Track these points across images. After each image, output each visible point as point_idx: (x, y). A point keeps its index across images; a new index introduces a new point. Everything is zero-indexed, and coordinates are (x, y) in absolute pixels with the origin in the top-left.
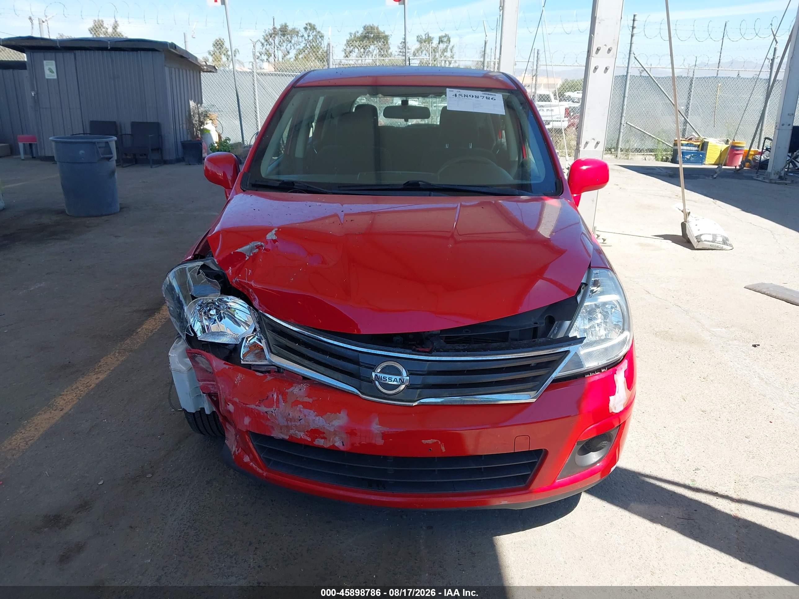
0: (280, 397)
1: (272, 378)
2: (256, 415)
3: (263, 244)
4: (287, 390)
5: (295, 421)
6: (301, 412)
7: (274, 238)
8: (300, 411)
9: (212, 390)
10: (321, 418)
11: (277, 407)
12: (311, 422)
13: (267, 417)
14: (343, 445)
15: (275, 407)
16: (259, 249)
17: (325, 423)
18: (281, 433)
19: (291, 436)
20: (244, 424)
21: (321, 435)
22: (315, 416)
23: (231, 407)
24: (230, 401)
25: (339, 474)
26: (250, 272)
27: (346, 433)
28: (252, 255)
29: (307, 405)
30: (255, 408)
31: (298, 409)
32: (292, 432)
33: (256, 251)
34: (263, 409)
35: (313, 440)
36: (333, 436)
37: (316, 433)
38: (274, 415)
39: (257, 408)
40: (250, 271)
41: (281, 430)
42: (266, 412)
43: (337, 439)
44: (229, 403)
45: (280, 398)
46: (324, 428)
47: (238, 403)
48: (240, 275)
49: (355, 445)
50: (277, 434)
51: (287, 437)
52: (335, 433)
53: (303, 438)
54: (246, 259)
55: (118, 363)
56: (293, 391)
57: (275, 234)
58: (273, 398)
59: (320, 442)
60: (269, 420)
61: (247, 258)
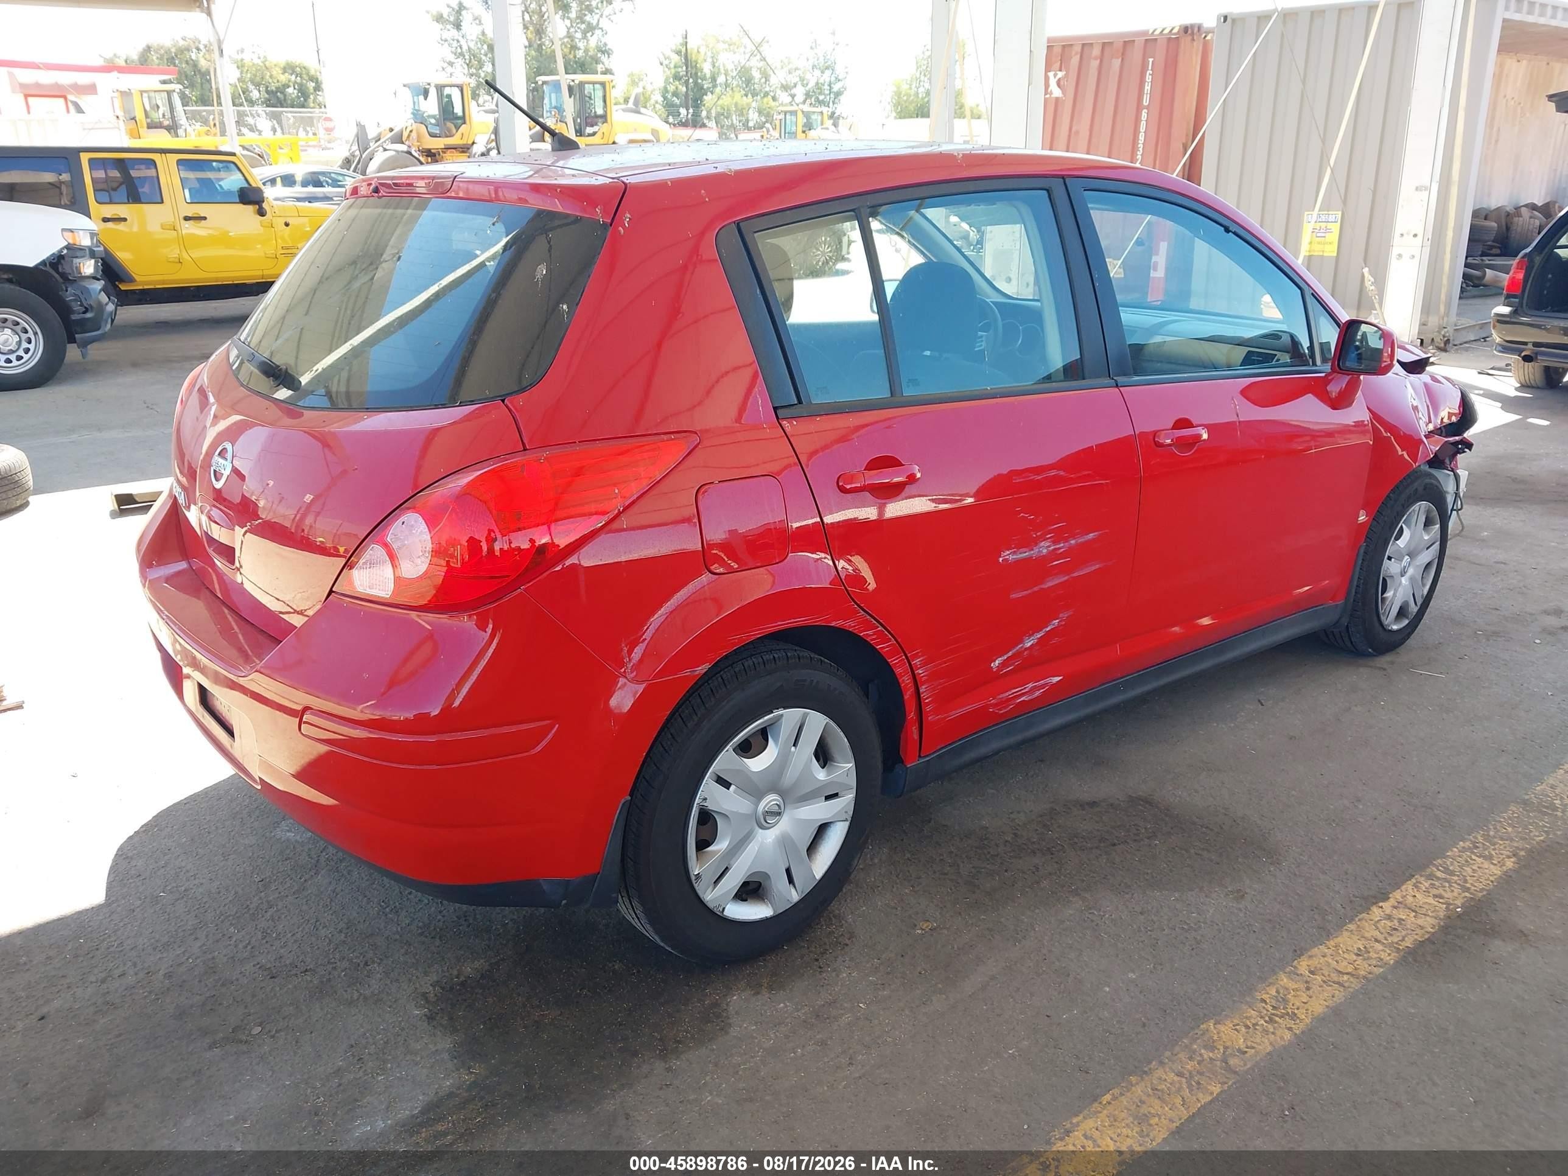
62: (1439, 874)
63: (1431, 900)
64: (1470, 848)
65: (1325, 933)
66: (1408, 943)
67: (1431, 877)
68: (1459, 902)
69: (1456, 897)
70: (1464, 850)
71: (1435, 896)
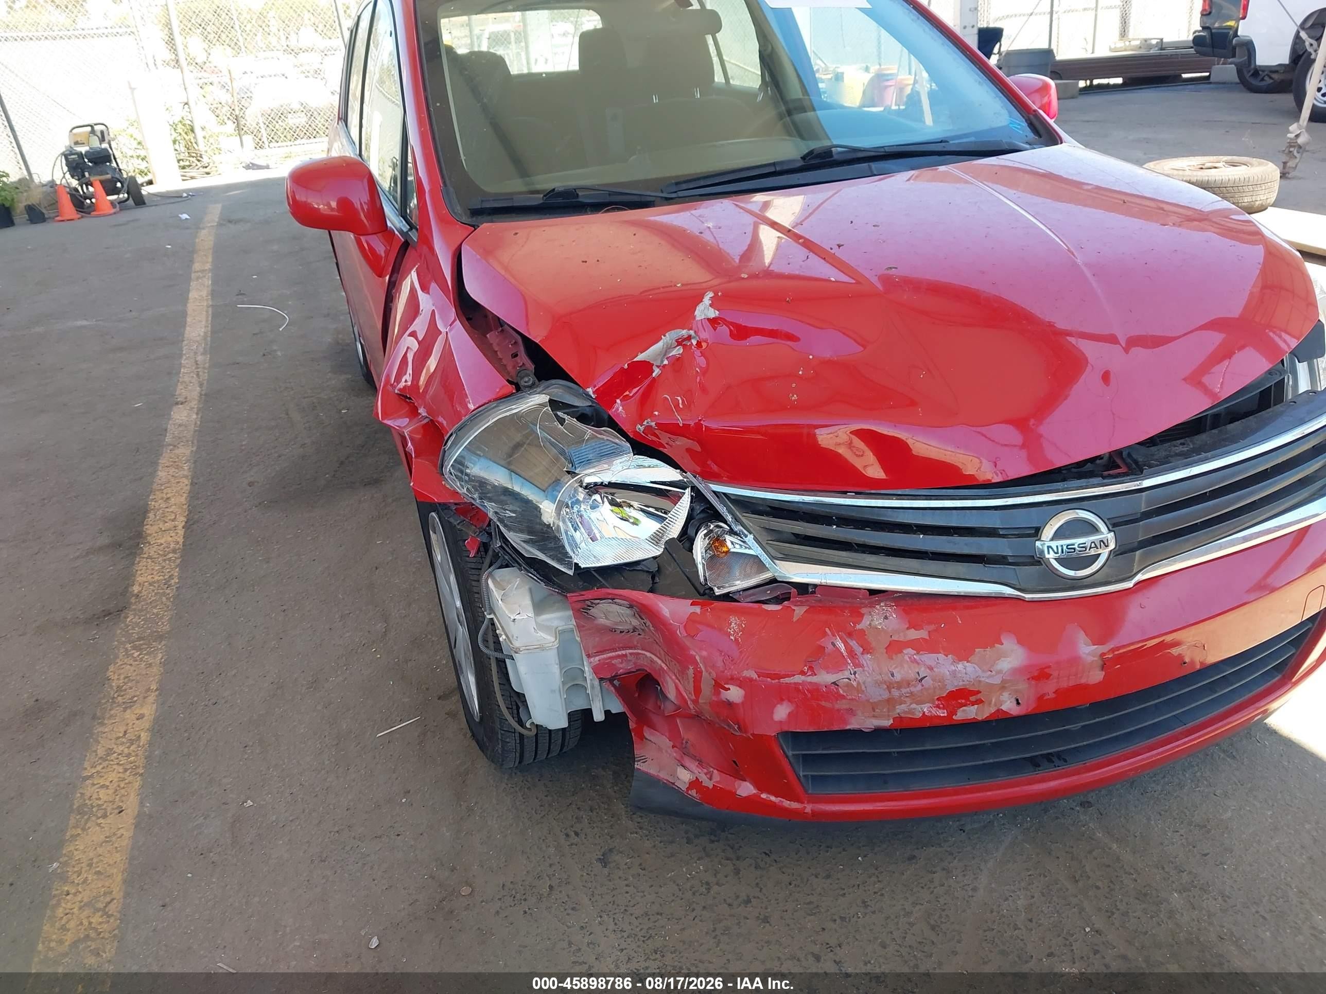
0: (853, 643)
1: (805, 609)
2: (809, 695)
3: (692, 332)
4: (858, 627)
5: (908, 685)
6: (918, 664)
7: (713, 313)
8: (914, 661)
9: (621, 668)
10: (968, 664)
11: (858, 665)
12: (949, 678)
13: (838, 693)
14: (1018, 703)
15: (850, 667)
16: (684, 346)
17: (980, 671)
18: (874, 716)
19: (899, 719)
20: (772, 719)
21: (973, 699)
22: (952, 664)
23: (735, 694)
24: (733, 680)
25: (985, 762)
26: (680, 402)
27: (1028, 679)
28: (666, 362)
29: (919, 646)
30: (803, 681)
31: (906, 657)
32: (900, 709)
33: (678, 351)
34: (824, 678)
35: (953, 713)
36: (998, 693)
37: (962, 696)
38: (855, 684)
39: (810, 679)
40: (679, 398)
41: (874, 711)
42: (834, 683)
43: (1005, 696)
44: (727, 686)
45: (854, 647)
46: (980, 681)
47: (756, 680)
48: (656, 413)
49: (1047, 697)
50: (864, 722)
51: (887, 723)
52: (1003, 687)
53: (929, 714)
54: (654, 375)
55: (155, 670)
56: (873, 624)
57: (711, 305)
58: (838, 650)
59: (968, 713)
60: (843, 697)
61: (656, 372)
62: (171, 555)
63: (162, 541)
64: (169, 581)
65: (193, 496)
66: (151, 515)
67: (174, 551)
68: (146, 549)
69: (149, 551)
70: (171, 577)
71: (162, 544)
